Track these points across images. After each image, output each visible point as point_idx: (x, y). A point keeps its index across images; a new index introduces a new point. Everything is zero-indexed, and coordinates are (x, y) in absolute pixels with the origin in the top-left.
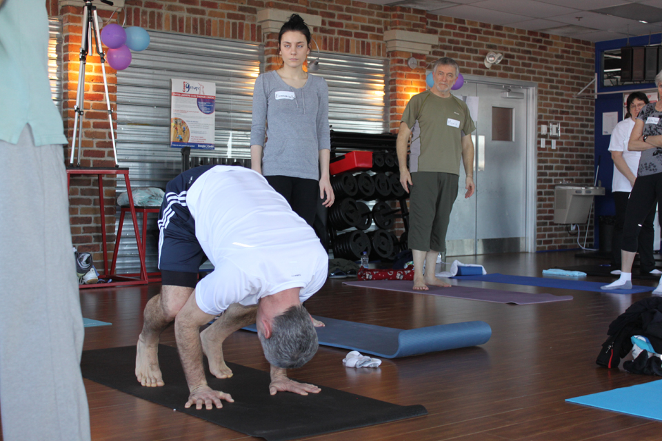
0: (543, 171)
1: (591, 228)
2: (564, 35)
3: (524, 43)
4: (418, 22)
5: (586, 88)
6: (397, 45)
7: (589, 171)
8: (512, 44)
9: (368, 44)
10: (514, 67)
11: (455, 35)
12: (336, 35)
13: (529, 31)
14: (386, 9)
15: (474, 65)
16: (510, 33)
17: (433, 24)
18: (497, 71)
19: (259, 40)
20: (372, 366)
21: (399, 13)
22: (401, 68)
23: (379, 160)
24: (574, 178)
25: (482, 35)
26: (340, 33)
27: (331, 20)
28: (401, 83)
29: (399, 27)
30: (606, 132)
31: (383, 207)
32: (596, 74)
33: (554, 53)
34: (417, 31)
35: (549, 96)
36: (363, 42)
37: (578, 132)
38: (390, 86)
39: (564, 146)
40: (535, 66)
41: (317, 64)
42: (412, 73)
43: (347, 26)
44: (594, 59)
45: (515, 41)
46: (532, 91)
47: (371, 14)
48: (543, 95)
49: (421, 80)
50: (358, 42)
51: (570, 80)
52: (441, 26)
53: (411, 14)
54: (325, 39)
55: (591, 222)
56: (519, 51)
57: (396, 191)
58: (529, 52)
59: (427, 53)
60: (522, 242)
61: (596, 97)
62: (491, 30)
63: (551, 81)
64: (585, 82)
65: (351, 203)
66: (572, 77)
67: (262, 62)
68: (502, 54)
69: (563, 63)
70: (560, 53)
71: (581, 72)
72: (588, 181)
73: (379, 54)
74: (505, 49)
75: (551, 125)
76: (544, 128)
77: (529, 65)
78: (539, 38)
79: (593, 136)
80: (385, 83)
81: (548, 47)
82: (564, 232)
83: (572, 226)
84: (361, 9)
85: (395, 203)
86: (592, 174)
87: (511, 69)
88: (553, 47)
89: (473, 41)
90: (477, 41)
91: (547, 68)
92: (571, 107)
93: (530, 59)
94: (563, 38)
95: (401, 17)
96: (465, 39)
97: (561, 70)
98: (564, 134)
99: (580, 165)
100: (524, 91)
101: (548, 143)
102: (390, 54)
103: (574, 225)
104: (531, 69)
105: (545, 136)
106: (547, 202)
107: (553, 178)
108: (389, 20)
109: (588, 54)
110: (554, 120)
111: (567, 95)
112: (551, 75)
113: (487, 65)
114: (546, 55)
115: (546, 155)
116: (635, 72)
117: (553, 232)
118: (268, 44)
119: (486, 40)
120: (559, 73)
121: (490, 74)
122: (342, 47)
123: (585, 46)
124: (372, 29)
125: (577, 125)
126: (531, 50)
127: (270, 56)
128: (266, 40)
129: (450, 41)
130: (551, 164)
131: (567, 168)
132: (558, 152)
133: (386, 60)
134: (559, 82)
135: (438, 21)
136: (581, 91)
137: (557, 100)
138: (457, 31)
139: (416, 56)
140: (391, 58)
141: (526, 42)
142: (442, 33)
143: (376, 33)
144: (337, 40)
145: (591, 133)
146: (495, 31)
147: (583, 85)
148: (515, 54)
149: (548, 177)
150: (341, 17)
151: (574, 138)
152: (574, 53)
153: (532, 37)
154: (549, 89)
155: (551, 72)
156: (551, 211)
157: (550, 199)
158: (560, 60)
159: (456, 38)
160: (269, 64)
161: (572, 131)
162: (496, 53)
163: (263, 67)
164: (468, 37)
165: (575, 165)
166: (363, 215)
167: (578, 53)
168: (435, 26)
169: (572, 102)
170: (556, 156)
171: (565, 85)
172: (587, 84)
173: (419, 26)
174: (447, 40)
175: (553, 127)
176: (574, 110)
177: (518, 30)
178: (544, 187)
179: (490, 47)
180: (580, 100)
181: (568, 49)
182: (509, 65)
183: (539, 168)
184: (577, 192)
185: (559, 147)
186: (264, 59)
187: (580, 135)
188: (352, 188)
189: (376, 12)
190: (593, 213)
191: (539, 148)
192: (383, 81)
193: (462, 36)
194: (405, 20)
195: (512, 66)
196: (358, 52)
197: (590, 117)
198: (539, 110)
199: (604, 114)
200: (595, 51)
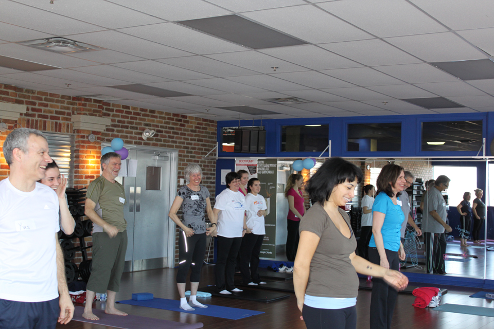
1: (212, 248)
2: (197, 116)
3: (170, 122)
4: (97, 109)
5: (210, 152)
6: (81, 125)
8: (162, 123)
9: (60, 124)
10: (163, 139)
11: (122, 117)
12: (36, 118)
13: (173, 114)
14: (74, 99)
15: (135, 138)
16: (160, 115)
17: (107, 109)
18: (151, 142)
21: (83, 102)
22: (83, 142)
25: (141, 117)
26: (40, 116)
27: (33, 107)
28: (83, 152)
29: (83, 112)
31: (68, 244)
32: (217, 143)
33: (190, 129)
34: (96, 115)
35: (186, 158)
36: (56, 123)
38: (75, 154)
40: (177, 138)
42: (91, 145)
43: (44, 112)
44: (216, 132)
45: (163, 121)
46: (174, 155)
47: (63, 102)
48: (182, 158)
49: (97, 150)
50: (53, 122)
51: (200, 147)
52: (112, 110)
53: (92, 103)
54: (28, 121)
55: (212, 244)
56: (166, 128)
58: (173, 128)
59: (103, 131)
60: (165, 261)
61: (217, 160)
62: (148, 113)
63: (187, 148)
64: (210, 148)
66: (202, 145)
68: (154, 130)
69: (196, 136)
70: (194, 129)
71: (208, 141)
73: (68, 131)
74: (157, 126)
76: (182, 181)
77: (173, 137)
78: (180, 118)
79: (215, 185)
80: (71, 152)
81: (186, 124)
84: (56, 99)
87: (160, 140)
88: (189, 124)
89: (135, 121)
90: (138, 121)
91: (185, 139)
93: (174, 133)
94: (196, 118)
95: (84, 105)
96: (129, 120)
97: (194, 140)
100: (169, 155)
102: (76, 131)
104: (174, 140)
108: (75, 106)
109: (212, 129)
111: (198, 157)
112: (187, 144)
113: (144, 138)
114: (185, 130)
116: (243, 147)
119: (144, 120)
120: (193, 142)
121: (146, 144)
122: (40, 126)
123: (211, 124)
124: (63, 113)
126: (175, 126)
129: (119, 121)
133: (72, 135)
134: (192, 148)
135: (111, 107)
136: (207, 155)
138: (124, 114)
139: (94, 133)
140: (76, 134)
141: (171, 121)
142: (114, 116)
143: (66, 116)
144: (37, 121)
145: (213, 183)
146: (150, 114)
147: (208, 150)
148: (164, 130)
150: (40, 104)
152: (203, 128)
153: (175, 118)
154: (186, 154)
155: (188, 141)
158: (194, 134)
159: (123, 119)
162: (150, 130)
164: (132, 118)
167: (205, 129)
168: (108, 111)
169: (201, 162)
171: (197, 151)
172: (211, 150)
173: (97, 111)
174: (117, 121)
177: (166, 113)
179: (147, 125)
180: (207, 160)
181: (199, 126)
182: (159, 138)
189: (66, 101)
192: (69, 151)
193: (127, 117)
194: (87, 107)
195: (161, 138)
196: (52, 129)
197: (213, 172)
198: (179, 168)
199: (222, 170)
200: (217, 127)
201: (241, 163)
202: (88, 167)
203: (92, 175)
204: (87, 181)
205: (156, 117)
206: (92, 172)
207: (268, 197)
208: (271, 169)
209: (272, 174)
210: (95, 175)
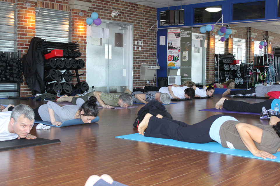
0: (136, 59)
1: (155, 82)
2: (144, 5)
5: (153, 26)
6: (74, 6)
7: (154, 60)
8: (123, 7)
9: (62, 6)
10: (124, 17)
11: (99, 3)
12: (48, 1)
13: (130, 3)
15: (107, 16)
16: (122, 3)
18: (117, 19)
19: (14, 2)
20: (47, 129)
22: (76, 16)
23: (66, 53)
24: (148, 62)
25: (110, 4)
26: (50, 0)
28: (76, 22)
30: (161, 44)
31: (68, 73)
32: (157, 21)
33: (140, 12)
34: (83, 1)
35: (138, 29)
36: (60, 5)
37: (150, 44)
38: (72, 23)
39: (144, 49)
40: (132, 17)
41: (39, 13)
42: (81, 18)
44: (156, 15)
45: (124, 6)
46: (131, 27)
48: (136, 29)
49: (84, 21)
51: (146, 23)
54: (43, 3)
55: (155, 80)
56: (126, 10)
57: (73, 66)
58: (130, 11)
59: (87, 10)
61: (157, 30)
62: (114, 1)
63: (139, 23)
65: (53, 71)
66: (148, 22)
67: (15, 12)
68: (119, 11)
69: (144, 16)
70: (142, 12)
71: (151, 20)
72: (154, 63)
73: (67, 10)
74: (120, 9)
75: (139, 41)
76: (136, 42)
77: (130, 16)
78: (134, 5)
79: (156, 46)
80: (69, 22)
81: (138, 9)
82: (144, 84)
83: (147, 81)
85: (74, 71)
86: (155, 61)
87: (122, 18)
88: (140, 9)
89: (106, 6)
90: (108, 6)
91: (137, 18)
92: (147, 34)
93: (130, 14)
94: (144, 6)
96: (103, 5)
97: (143, 19)
98: (144, 44)
99: (151, 57)
100: (128, 27)
101: (138, 48)
102: (71, 10)
103: (148, 81)
105: (137, 45)
106: (137, 72)
107: (140, 62)
109: (155, 13)
110: (140, 39)
111: (145, 29)
112: (139, 21)
113: (113, 16)
114: (137, 13)
115: (137, 53)
116: (171, 20)
117: (140, 84)
118: (18, 4)
119: (112, 5)
120: (142, 20)
121: (113, 19)
122: (51, 6)
123: (153, 10)
125: (149, 41)
126: (131, 10)
127: (19, 9)
128: (17, 2)
129: (97, 6)
130: (139, 57)
131: (146, 58)
132: (142, 52)
133: (69, 12)
134: (142, 23)
136: (151, 28)
137: (142, 31)
139: (82, 11)
140: (72, 12)
141: (129, 7)
142: (94, 2)
143: (65, 1)
144: (48, 3)
145: (155, 44)
146: (116, 2)
147: (152, 25)
148: (124, 12)
149: (137, 62)
151: (148, 46)
152: (148, 12)
153: (131, 5)
154: (138, 26)
155: (139, 19)
156: (139, 76)
157: (138, 71)
158: (143, 15)
159: (99, 5)
160: (18, 12)
161: (147, 44)
162: (116, 11)
163: (16, 14)
164: (105, 4)
165: (149, 57)
166: (59, 76)
167: (150, 12)
169: (148, 32)
170: (141, 53)
171: (145, 25)
174: (96, 5)
175: (140, 42)
176: (148, 35)
177: (125, 2)
178: (136, 66)
179: (114, 8)
180: (151, 31)
181: (146, 11)
182: (121, 16)
183: (134, 58)
184: (149, 68)
185: (142, 50)
186: (16, 10)
187: (151, 45)
188: (54, 65)
190: (156, 76)
191: (134, 50)
192: (68, 21)
195: (123, 17)
196: (57, 9)
197: (155, 38)
198: (134, 35)
199: (160, 37)
200: (157, 11)
201: (171, 32)
202: (79, 31)
203: (82, 35)
204: (79, 39)
205: (119, 4)
206: (82, 34)
207: (187, 51)
208: (188, 34)
209: (189, 37)
210: (84, 36)
